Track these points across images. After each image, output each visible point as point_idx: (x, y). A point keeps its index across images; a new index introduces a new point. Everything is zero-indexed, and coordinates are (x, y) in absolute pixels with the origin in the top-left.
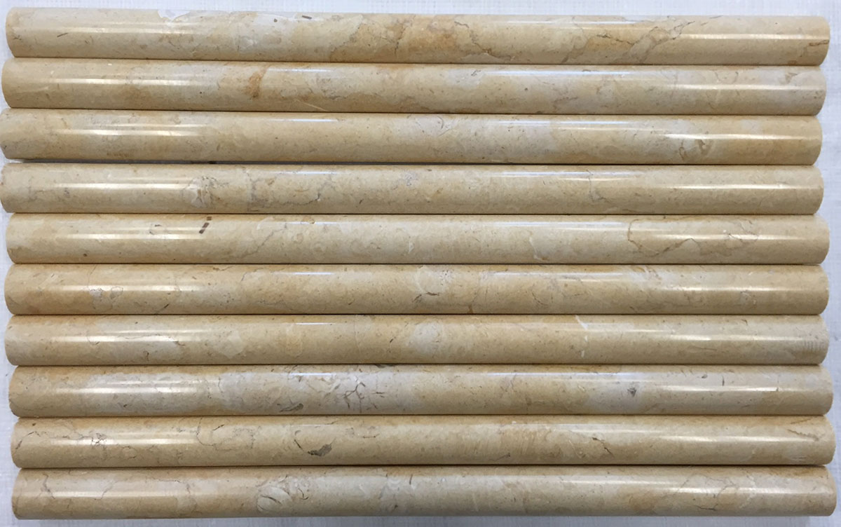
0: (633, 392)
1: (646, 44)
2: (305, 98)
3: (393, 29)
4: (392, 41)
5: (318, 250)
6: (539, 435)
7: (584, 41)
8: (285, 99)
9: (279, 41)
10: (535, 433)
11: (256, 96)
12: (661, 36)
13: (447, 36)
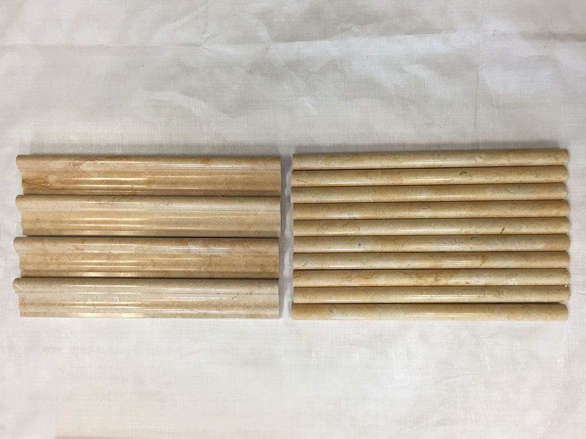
0: (359, 245)
1: (353, 276)
2: (466, 256)
3: (439, 280)
4: (438, 276)
5: (464, 223)
6: (389, 180)
7: (374, 277)
8: (474, 256)
9: (477, 275)
10: (390, 180)
11: (483, 256)
12: (348, 279)
13: (420, 278)
